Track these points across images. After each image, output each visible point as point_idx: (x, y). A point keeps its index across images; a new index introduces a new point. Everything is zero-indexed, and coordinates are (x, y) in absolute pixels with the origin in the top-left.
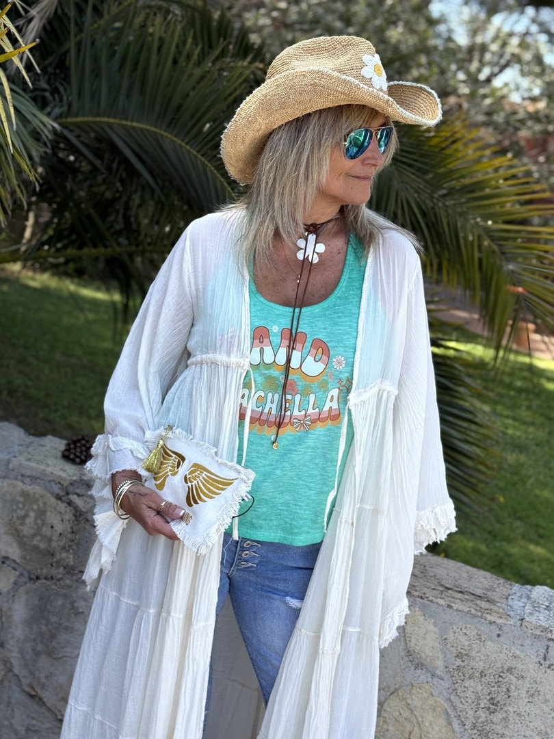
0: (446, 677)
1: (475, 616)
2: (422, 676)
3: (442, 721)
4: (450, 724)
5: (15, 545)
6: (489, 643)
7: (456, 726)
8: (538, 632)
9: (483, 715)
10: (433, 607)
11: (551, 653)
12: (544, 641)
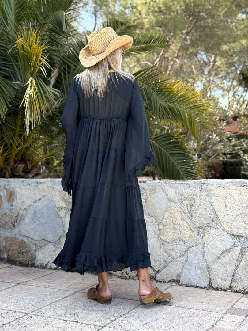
0: (178, 202)
1: (182, 184)
2: (172, 204)
3: (180, 214)
4: (182, 214)
5: (64, 203)
6: (187, 189)
7: (183, 214)
8: (198, 183)
9: (189, 209)
10: (172, 184)
11: (203, 187)
12: (201, 185)
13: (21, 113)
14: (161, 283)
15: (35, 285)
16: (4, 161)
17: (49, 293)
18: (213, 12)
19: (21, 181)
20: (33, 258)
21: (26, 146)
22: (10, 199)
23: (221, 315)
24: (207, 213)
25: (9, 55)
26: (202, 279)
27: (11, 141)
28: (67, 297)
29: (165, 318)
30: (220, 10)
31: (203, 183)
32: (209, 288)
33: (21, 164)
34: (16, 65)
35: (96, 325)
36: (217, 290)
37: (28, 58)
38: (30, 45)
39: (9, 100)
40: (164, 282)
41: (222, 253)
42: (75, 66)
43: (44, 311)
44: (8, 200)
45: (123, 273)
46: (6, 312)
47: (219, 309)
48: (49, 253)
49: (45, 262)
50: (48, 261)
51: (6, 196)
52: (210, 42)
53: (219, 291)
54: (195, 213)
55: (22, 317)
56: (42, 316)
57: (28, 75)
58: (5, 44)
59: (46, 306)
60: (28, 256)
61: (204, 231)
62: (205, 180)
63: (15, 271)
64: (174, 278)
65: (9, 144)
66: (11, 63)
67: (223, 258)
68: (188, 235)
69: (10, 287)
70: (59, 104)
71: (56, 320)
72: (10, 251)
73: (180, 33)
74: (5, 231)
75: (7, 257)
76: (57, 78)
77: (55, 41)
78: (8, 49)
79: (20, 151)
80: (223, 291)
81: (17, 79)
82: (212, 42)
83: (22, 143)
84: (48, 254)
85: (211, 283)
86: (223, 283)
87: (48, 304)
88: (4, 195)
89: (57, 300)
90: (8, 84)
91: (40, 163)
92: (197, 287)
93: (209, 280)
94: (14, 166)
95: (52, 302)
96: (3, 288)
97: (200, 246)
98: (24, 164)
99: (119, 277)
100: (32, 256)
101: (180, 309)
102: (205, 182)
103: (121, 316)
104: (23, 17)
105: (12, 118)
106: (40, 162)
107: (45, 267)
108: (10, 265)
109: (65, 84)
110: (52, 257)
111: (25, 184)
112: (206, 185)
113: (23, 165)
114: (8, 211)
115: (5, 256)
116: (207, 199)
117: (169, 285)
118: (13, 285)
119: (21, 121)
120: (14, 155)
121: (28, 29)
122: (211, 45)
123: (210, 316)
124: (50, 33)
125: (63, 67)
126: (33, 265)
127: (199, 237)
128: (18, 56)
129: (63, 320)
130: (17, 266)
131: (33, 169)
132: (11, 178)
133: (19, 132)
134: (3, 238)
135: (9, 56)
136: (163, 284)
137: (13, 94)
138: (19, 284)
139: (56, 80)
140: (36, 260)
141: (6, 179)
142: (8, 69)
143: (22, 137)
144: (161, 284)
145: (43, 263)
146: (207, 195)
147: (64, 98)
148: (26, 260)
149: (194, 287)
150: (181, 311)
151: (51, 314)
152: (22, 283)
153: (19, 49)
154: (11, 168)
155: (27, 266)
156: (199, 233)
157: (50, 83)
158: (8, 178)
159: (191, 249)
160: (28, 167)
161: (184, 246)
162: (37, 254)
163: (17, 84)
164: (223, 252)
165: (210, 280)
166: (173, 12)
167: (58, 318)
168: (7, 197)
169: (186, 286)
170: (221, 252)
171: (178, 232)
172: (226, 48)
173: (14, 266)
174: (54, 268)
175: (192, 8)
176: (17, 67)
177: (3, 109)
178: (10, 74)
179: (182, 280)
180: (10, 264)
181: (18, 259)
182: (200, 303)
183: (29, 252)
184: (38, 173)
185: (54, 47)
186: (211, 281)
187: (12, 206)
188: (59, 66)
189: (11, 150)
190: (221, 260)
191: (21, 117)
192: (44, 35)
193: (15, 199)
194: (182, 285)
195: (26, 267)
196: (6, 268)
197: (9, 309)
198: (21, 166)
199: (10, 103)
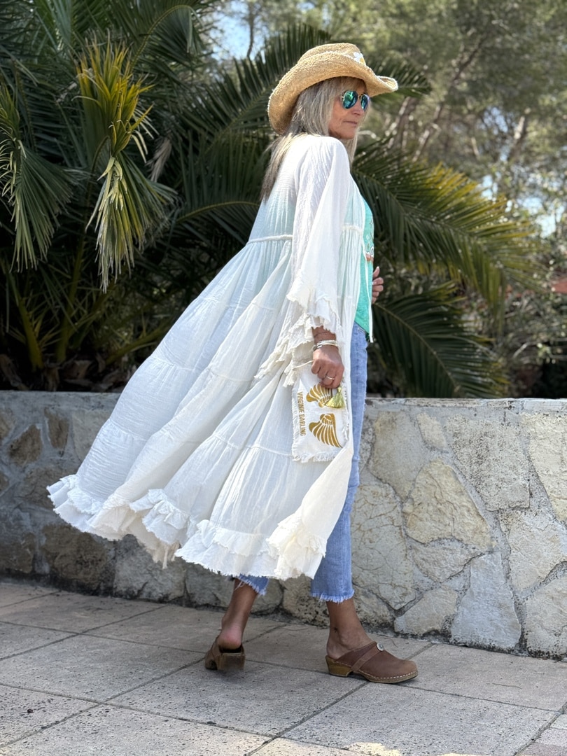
0: (449, 450)
1: (459, 407)
2: (435, 454)
3: (452, 479)
4: (457, 479)
6: (471, 421)
7: (461, 479)
8: (498, 406)
9: (475, 467)
10: (434, 409)
11: (508, 416)
12: (503, 410)
13: (84, 243)
14: (407, 638)
15: (115, 637)
16: (44, 353)
17: (146, 656)
18: (522, 18)
19: (83, 398)
20: (110, 574)
21: (94, 318)
22: (57, 439)
23: (551, 714)
24: (516, 477)
25: (60, 107)
26: (503, 632)
27: (61, 305)
28: (190, 665)
29: (418, 719)
30: (539, 12)
31: (508, 406)
32: (520, 651)
33: (83, 359)
34: (73, 129)
35: (257, 734)
36: (539, 657)
37: (104, 115)
38: (109, 84)
39: (57, 210)
40: (414, 636)
41: (551, 571)
42: (209, 133)
43: (137, 697)
44: (52, 440)
45: (317, 613)
46: (49, 697)
47: (544, 702)
48: (146, 564)
49: (137, 585)
50: (143, 581)
51: (48, 431)
52: (515, 86)
53: (544, 659)
54: (489, 476)
55: (87, 710)
56: (131, 709)
57: (103, 153)
58: (49, 82)
59: (140, 686)
60: (99, 571)
61: (510, 520)
62: (512, 399)
63: (70, 603)
64: (438, 627)
65: (55, 313)
66: (63, 127)
67: (553, 581)
68: (471, 528)
69: (57, 642)
70: (174, 222)
71: (166, 718)
72: (57, 559)
73: (446, 65)
74: (47, 513)
75: (51, 571)
76: (167, 162)
77: (166, 76)
78: (57, 94)
79: (81, 330)
80: (554, 659)
81: (76, 164)
82: (520, 87)
83: (85, 312)
84: (144, 566)
85: (526, 641)
86: (553, 640)
87: (144, 681)
88: (44, 429)
89: (167, 672)
90: (56, 174)
91: (125, 359)
92: (491, 649)
93: (520, 632)
94: (66, 363)
95: (154, 677)
96: (41, 642)
97: (499, 554)
98: (89, 359)
99: (307, 623)
100: (107, 570)
101: (454, 699)
102: (513, 405)
103: (316, 713)
104: (91, 19)
105: (63, 254)
106: (126, 355)
107: (138, 596)
108: (57, 590)
109: (187, 176)
110: (154, 572)
111: (93, 404)
112: (516, 411)
113: (87, 363)
114: (53, 466)
115: (46, 568)
116: (517, 444)
117: (425, 642)
118: (63, 636)
119: (83, 260)
120: (65, 339)
121: (104, 48)
122: (516, 93)
123: (525, 717)
124: (154, 56)
125: (181, 136)
126: (109, 592)
127: (497, 533)
128: (81, 111)
129: (182, 719)
130: (73, 592)
131: (110, 372)
132: (59, 389)
133: (79, 285)
134: (41, 527)
135: (59, 111)
136: (410, 641)
137: (67, 196)
138: (78, 634)
139: (165, 166)
140: (115, 580)
141: (49, 393)
142: (55, 140)
143: (86, 298)
144: (407, 641)
145: (132, 587)
146: (519, 434)
147: (183, 208)
148: (94, 579)
149: (484, 649)
150: (455, 705)
151: (154, 704)
152: (84, 633)
153: (83, 93)
154: (59, 368)
155: (95, 593)
156: (498, 522)
157: (150, 173)
158: (52, 391)
159: (477, 561)
160: (97, 367)
161: (462, 553)
162: (118, 565)
163: (77, 174)
164: (555, 568)
165: (523, 633)
166: (431, 17)
167: (170, 715)
168: (51, 433)
169: (465, 646)
170: (550, 569)
171: (447, 521)
172: (551, 101)
173: (66, 593)
174: (157, 598)
175: (473, 8)
176: (76, 134)
177: (44, 231)
178: (59, 151)
179: (456, 633)
180: (56, 587)
181: (76, 577)
182: (500, 687)
183: (100, 560)
184: (121, 380)
185: (164, 90)
186: (526, 637)
187: (62, 454)
188: (174, 135)
189: (58, 328)
190: (548, 588)
191: (83, 250)
192: (140, 62)
193: (69, 438)
194: (456, 644)
195: (92, 595)
196: (47, 598)
197: (55, 691)
198: (83, 365)
199: (60, 217)
